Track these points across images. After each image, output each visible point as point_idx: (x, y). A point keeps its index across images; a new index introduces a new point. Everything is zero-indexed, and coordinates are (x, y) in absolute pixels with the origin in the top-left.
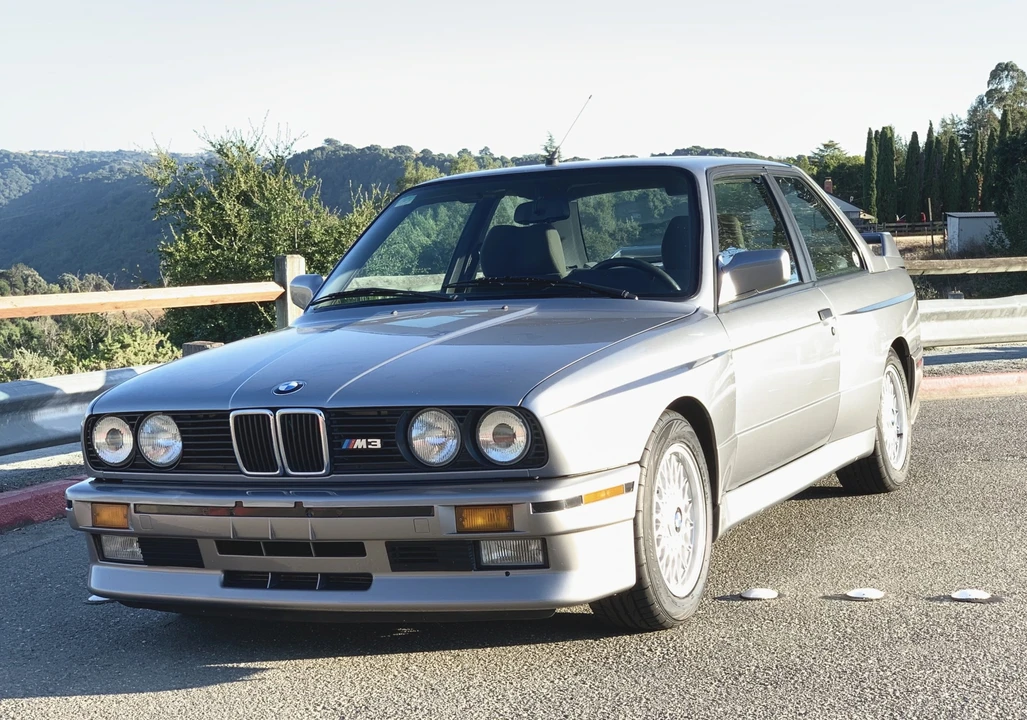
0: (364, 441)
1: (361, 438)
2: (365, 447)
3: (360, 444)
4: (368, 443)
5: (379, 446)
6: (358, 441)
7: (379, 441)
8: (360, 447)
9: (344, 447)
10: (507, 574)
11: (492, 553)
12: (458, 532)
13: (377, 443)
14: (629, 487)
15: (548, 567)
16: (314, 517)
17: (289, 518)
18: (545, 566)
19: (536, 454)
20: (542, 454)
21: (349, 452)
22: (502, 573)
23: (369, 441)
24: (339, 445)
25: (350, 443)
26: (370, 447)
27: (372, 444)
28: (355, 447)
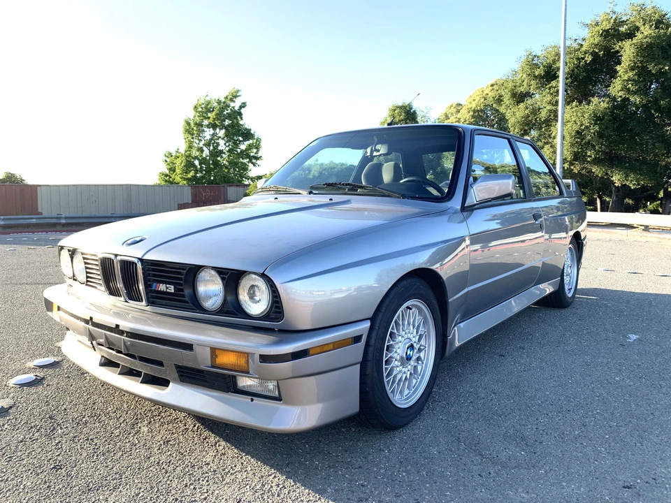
1: (163, 283)
2: (165, 290)
3: (162, 287)
4: (167, 288)
5: (173, 291)
6: (161, 285)
7: (173, 287)
8: (162, 290)
9: (153, 288)
10: (252, 399)
12: (213, 367)
13: (171, 289)
14: (357, 339)
15: (281, 400)
16: (126, 336)
17: (113, 334)
18: (279, 399)
19: (276, 312)
20: (280, 312)
21: (156, 292)
22: (249, 399)
23: (168, 286)
24: (151, 286)
25: (156, 286)
26: (168, 290)
27: (169, 288)
28: (159, 289)
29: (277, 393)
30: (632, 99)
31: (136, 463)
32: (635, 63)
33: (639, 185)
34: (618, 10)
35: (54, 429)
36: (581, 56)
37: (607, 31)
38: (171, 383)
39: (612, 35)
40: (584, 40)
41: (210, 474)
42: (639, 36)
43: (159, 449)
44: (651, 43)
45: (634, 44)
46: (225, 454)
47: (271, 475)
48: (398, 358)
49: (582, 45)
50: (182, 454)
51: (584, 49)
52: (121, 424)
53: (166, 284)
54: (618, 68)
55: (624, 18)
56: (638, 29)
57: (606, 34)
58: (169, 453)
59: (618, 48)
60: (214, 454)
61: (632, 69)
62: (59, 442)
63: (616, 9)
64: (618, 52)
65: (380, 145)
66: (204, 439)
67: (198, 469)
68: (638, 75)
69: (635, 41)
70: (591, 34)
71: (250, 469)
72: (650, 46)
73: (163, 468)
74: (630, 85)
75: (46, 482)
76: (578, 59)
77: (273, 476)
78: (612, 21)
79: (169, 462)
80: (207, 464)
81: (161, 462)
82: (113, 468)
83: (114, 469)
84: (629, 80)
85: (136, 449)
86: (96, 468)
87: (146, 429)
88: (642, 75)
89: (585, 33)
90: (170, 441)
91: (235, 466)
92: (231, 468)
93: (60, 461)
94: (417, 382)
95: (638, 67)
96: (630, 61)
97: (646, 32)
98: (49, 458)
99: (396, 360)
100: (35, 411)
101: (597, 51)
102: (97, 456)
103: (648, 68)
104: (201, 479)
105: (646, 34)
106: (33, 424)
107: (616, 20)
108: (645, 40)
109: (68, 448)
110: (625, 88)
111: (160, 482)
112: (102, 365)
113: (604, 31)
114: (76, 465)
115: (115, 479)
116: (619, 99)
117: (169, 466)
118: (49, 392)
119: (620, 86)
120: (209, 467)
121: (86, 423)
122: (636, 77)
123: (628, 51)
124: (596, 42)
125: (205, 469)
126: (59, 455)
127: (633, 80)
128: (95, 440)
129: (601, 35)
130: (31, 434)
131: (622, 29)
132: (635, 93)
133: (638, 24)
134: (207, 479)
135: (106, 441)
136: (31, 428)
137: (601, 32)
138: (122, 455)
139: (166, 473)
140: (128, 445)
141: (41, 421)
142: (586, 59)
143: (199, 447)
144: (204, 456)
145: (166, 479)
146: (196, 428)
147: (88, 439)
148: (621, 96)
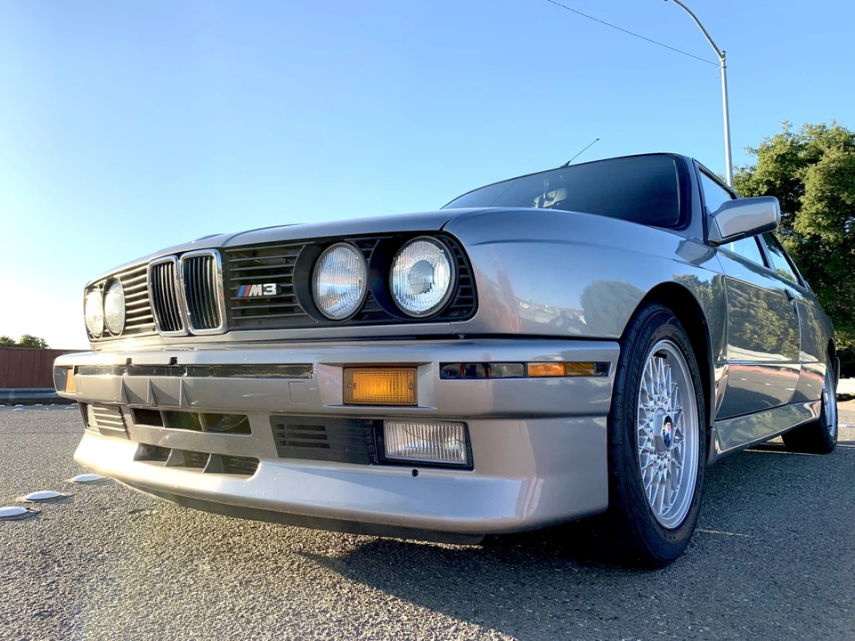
0: (260, 286)
1: (257, 282)
2: (260, 294)
3: (256, 290)
4: (264, 290)
5: (274, 292)
6: (254, 286)
7: (274, 285)
8: (255, 295)
9: (240, 295)
10: (415, 473)
12: (345, 404)
13: (272, 289)
14: (602, 368)
15: (471, 469)
16: (188, 376)
17: (164, 377)
18: (469, 467)
19: (461, 301)
20: (470, 301)
21: (244, 302)
22: (409, 471)
23: (265, 285)
24: (234, 293)
25: (245, 290)
26: (265, 293)
27: (268, 289)
28: (250, 295)
29: (463, 456)
30: (824, 236)
31: (191, 609)
32: (824, 192)
33: (845, 345)
34: (795, 131)
35: (48, 566)
36: (753, 186)
37: (783, 156)
38: (260, 465)
39: (790, 160)
40: (753, 169)
41: (331, 624)
42: (824, 160)
43: (233, 591)
44: (840, 168)
45: (819, 170)
46: (353, 599)
47: (449, 627)
48: (652, 437)
49: (750, 175)
50: (275, 598)
51: (754, 178)
52: (163, 561)
53: (262, 283)
54: (802, 199)
55: (802, 142)
56: (822, 153)
57: (782, 159)
58: (252, 596)
59: (798, 176)
60: (333, 598)
61: (820, 200)
62: (54, 582)
63: (791, 131)
64: (799, 180)
65: (554, 192)
66: (312, 580)
67: (308, 618)
68: (829, 207)
69: (820, 165)
70: (762, 161)
71: (406, 618)
72: (839, 171)
73: (242, 616)
74: (820, 219)
75: (19, 633)
76: (749, 190)
77: (453, 628)
78: (788, 143)
79: (253, 608)
80: (324, 611)
81: (237, 608)
82: (148, 616)
83: (151, 617)
84: (817, 213)
85: (191, 591)
86: (116, 615)
87: (208, 568)
88: (835, 208)
89: (754, 160)
90: (251, 581)
91: (377, 614)
92: (370, 617)
93: (50, 606)
94: (674, 494)
95: (827, 197)
96: (817, 190)
97: (833, 156)
98: (32, 601)
99: (649, 440)
100: (17, 546)
101: (772, 179)
102: (120, 599)
103: (840, 198)
104: (316, 632)
105: (833, 157)
106: (11, 561)
107: (792, 142)
108: (832, 165)
109: (68, 589)
110: (812, 223)
111: (238, 635)
112: (139, 458)
113: (779, 155)
114: (80, 612)
115: (151, 630)
116: (808, 237)
117: (252, 614)
118: (46, 527)
119: (807, 221)
120: (328, 615)
121: (104, 559)
122: (827, 210)
123: (812, 179)
124: (770, 169)
125: (321, 618)
126: (50, 598)
127: (824, 213)
128: (117, 580)
129: (776, 161)
130: (7, 572)
131: (802, 155)
132: (826, 228)
133: (821, 146)
134: (327, 631)
135: (137, 581)
136: (8, 564)
137: (775, 157)
138: (165, 598)
139: (249, 622)
140: (175, 586)
141: (27, 557)
142: (760, 189)
143: (305, 589)
144: (316, 602)
145: (247, 632)
146: (295, 566)
147: (104, 579)
148: (809, 234)
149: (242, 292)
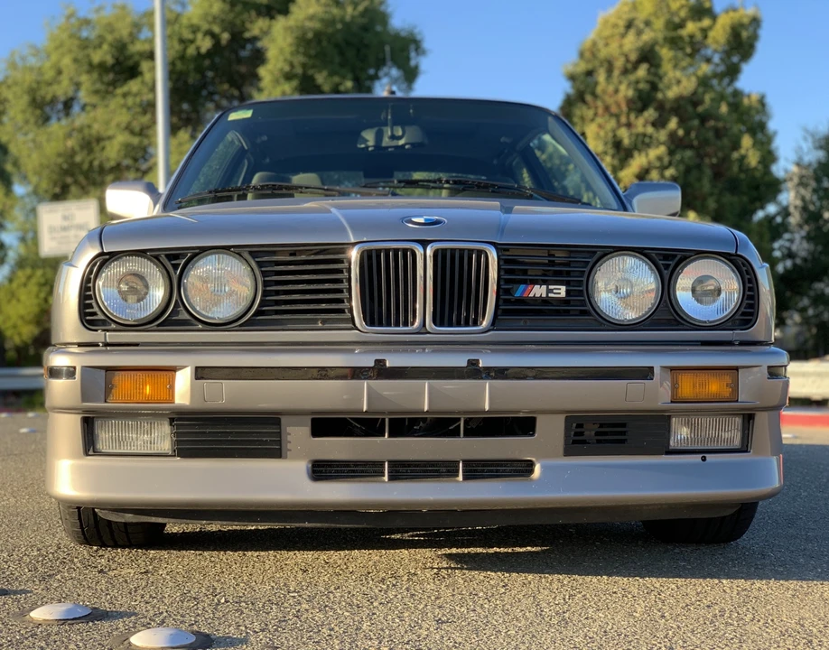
0: (544, 287)
1: (541, 283)
2: (544, 295)
3: (539, 291)
4: (549, 291)
5: (563, 294)
6: (537, 287)
7: (563, 288)
8: (538, 295)
9: (516, 296)
10: (704, 459)
11: (681, 433)
12: (672, 402)
13: (562, 291)
16: (495, 379)
17: (454, 381)
18: (744, 450)
19: (744, 314)
20: (751, 314)
21: (522, 301)
22: (697, 458)
23: (551, 287)
24: (508, 292)
25: (524, 290)
26: (550, 295)
27: (555, 291)
28: (531, 295)
38: (537, 467)
149: (519, 292)
